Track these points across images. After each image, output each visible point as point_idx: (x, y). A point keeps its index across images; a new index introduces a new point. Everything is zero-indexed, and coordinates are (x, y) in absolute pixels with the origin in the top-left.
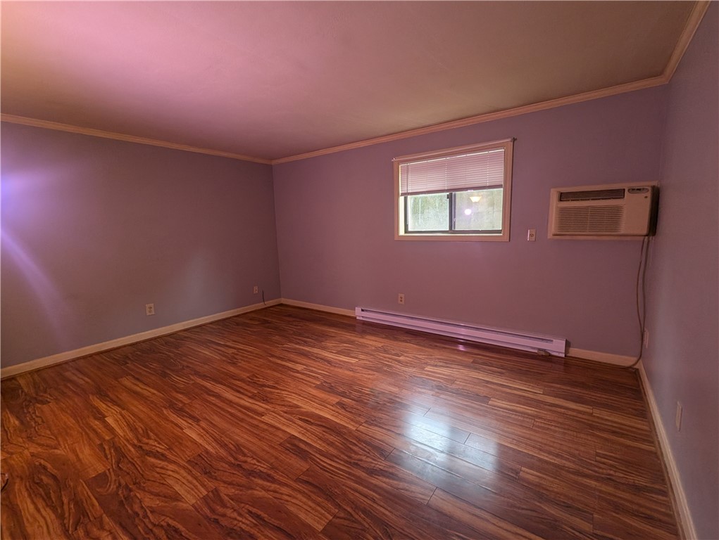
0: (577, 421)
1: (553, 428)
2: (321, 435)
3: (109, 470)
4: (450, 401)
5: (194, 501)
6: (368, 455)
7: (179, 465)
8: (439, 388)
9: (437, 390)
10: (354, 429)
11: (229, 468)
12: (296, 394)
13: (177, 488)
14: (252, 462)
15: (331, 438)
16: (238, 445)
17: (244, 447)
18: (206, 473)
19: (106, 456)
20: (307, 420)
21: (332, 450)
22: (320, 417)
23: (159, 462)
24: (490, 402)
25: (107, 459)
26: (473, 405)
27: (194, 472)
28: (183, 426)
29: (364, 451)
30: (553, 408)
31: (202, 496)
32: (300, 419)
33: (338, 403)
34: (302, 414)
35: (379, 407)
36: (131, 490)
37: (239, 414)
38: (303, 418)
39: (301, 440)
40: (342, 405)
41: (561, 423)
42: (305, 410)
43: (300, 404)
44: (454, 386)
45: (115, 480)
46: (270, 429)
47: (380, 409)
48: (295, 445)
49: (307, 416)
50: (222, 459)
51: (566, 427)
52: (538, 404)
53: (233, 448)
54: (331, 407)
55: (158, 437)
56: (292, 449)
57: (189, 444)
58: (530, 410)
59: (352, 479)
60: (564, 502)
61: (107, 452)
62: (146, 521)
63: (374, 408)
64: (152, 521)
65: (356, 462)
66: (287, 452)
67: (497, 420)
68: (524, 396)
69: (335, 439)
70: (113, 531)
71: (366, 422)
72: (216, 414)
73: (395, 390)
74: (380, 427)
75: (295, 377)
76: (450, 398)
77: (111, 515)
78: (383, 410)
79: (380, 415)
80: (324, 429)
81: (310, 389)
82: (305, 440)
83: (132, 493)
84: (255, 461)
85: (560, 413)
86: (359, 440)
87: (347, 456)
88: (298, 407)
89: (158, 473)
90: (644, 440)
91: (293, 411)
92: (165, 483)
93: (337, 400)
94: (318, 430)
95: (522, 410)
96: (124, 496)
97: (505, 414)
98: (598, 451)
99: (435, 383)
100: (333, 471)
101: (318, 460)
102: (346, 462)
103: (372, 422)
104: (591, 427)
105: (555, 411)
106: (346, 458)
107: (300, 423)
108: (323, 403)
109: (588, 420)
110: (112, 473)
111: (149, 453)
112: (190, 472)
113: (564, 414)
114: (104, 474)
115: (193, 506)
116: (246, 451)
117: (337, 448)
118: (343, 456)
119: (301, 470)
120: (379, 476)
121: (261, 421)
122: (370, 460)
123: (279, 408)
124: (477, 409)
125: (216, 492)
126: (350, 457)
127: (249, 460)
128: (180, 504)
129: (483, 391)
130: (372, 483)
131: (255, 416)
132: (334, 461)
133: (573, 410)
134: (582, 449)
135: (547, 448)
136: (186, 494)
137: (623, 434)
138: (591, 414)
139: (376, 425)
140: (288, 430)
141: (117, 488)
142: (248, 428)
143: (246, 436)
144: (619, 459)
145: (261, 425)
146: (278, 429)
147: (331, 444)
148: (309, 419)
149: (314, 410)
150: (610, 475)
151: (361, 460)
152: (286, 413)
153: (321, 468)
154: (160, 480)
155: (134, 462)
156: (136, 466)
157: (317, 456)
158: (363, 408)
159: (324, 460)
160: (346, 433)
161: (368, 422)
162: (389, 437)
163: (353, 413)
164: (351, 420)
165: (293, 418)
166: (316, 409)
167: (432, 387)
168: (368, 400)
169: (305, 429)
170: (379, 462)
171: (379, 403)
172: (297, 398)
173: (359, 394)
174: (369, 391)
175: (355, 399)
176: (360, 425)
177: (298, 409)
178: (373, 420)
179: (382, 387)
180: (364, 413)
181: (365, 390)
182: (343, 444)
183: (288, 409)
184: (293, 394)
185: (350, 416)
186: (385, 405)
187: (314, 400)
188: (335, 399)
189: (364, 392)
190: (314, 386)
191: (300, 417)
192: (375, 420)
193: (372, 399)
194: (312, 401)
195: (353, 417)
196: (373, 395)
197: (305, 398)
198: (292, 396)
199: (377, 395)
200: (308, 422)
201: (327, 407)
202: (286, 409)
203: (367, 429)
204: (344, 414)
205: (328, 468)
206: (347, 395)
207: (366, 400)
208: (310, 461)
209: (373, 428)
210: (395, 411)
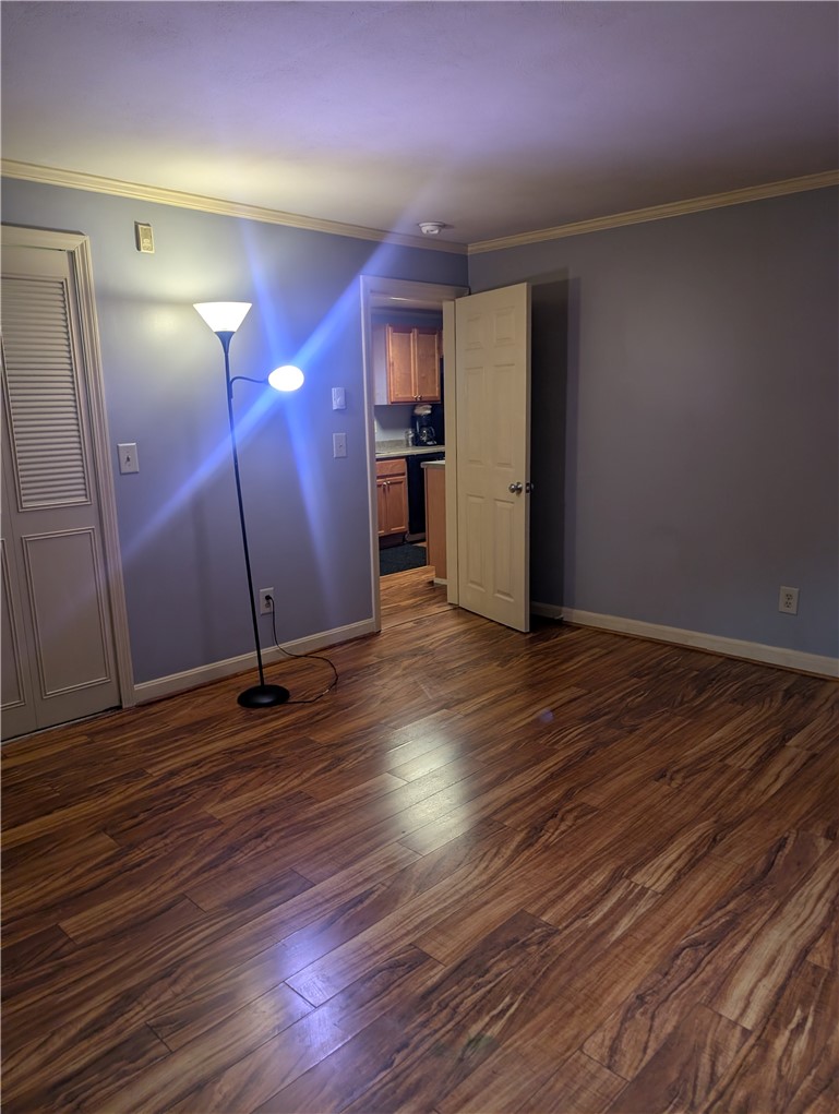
154: (657, 1037)
155: (699, 971)
156: (687, 978)
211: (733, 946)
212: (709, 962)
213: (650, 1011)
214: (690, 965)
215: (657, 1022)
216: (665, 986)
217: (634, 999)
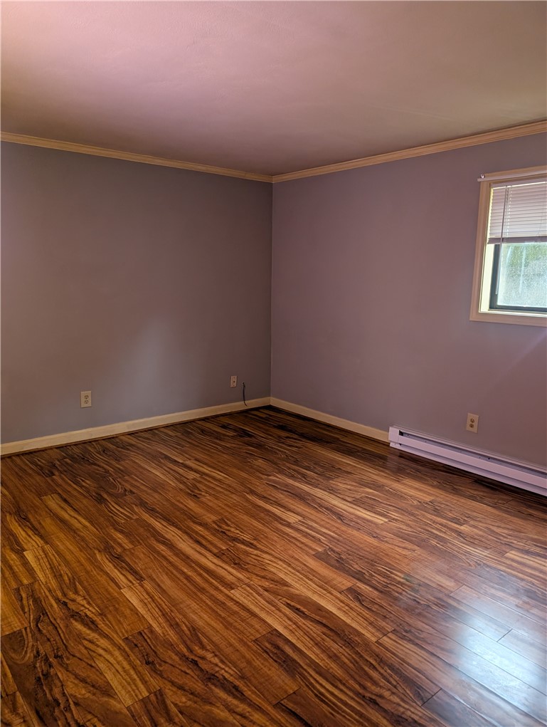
2: (319, 639)
3: (26, 629)
5: (129, 702)
6: (395, 690)
7: (114, 644)
8: (531, 595)
9: (525, 599)
10: (374, 639)
11: (180, 662)
12: (283, 561)
13: (109, 676)
14: (212, 660)
15: (335, 647)
16: (194, 630)
17: (203, 634)
18: (148, 663)
19: (23, 609)
20: (297, 609)
21: (339, 672)
22: (320, 609)
23: (88, 632)
25: (25, 613)
27: (133, 657)
28: (121, 584)
29: (389, 681)
31: (141, 698)
32: (288, 605)
33: (350, 590)
34: (292, 597)
35: (418, 610)
36: (51, 666)
37: (198, 579)
38: (292, 604)
39: (287, 641)
40: (357, 595)
42: (297, 592)
43: (288, 579)
45: (33, 645)
46: (243, 613)
47: (419, 614)
48: (278, 647)
49: (299, 602)
50: (171, 646)
53: (187, 632)
54: (339, 595)
55: (89, 595)
56: (272, 652)
57: (128, 612)
61: (25, 602)
62: (68, 715)
63: (410, 610)
64: (76, 718)
65: (374, 697)
66: (265, 655)
69: (341, 650)
70: (27, 718)
71: (394, 631)
72: (167, 574)
73: (449, 584)
74: (417, 645)
75: (285, 533)
77: (26, 695)
78: (425, 617)
79: (420, 625)
80: (325, 630)
81: (306, 557)
82: (294, 641)
83: (52, 670)
84: (216, 660)
86: (381, 661)
87: (360, 685)
88: (285, 584)
89: (86, 648)
91: (277, 588)
92: (93, 664)
93: (349, 585)
94: (316, 630)
96: (42, 671)
99: (523, 584)
100: (330, 701)
101: (312, 681)
102: (358, 694)
103: (404, 633)
106: (357, 687)
107: (288, 611)
108: (325, 585)
110: (30, 635)
111: (75, 615)
112: (127, 657)
114: (20, 631)
115: (128, 709)
116: (205, 640)
117: (343, 666)
118: (351, 682)
119: (286, 692)
121: (228, 596)
123: (256, 581)
125: (160, 694)
126: (364, 688)
127: (209, 656)
128: (112, 702)
131: (220, 587)
132: (336, 687)
136: (120, 688)
139: (410, 641)
140: (269, 620)
141: (35, 657)
142: (209, 603)
143: (205, 616)
145: (230, 604)
146: (254, 615)
147: (334, 657)
148: (302, 609)
149: (310, 594)
151: (381, 696)
152: (267, 591)
153: (316, 695)
154: (87, 658)
155: (57, 625)
156: (58, 631)
157: (311, 673)
158: (391, 606)
159: (321, 682)
160: (359, 643)
161: (398, 632)
162: (433, 667)
163: (373, 611)
164: (370, 624)
165: (277, 601)
166: (315, 592)
167: (518, 590)
168: (401, 594)
169: (294, 624)
170: (413, 706)
171: (419, 602)
172: (284, 568)
173: (385, 580)
174: (403, 578)
175: (379, 588)
176: (385, 635)
177: (286, 588)
178: (406, 631)
179: (427, 576)
180: (392, 615)
181: (397, 575)
182: (353, 661)
183: (271, 586)
184: (280, 562)
185: (368, 616)
186: (429, 608)
187: (311, 577)
188: (345, 582)
189: (394, 579)
190: (314, 553)
191: (289, 602)
192: (410, 631)
193: (407, 592)
194: (308, 578)
195: (372, 619)
196: (409, 586)
197: (298, 571)
198: (278, 564)
199: (416, 587)
200: (299, 613)
201: (332, 594)
202: (267, 584)
203: (395, 644)
204: (359, 610)
205: (327, 698)
206: (365, 578)
207: (397, 592)
208: (299, 680)
209: (405, 645)
210: (446, 621)
211: (52, 606)
212: (55, 619)
213: (68, 655)
214: (51, 628)
215: (78, 655)
216: (56, 643)
217: (55, 660)
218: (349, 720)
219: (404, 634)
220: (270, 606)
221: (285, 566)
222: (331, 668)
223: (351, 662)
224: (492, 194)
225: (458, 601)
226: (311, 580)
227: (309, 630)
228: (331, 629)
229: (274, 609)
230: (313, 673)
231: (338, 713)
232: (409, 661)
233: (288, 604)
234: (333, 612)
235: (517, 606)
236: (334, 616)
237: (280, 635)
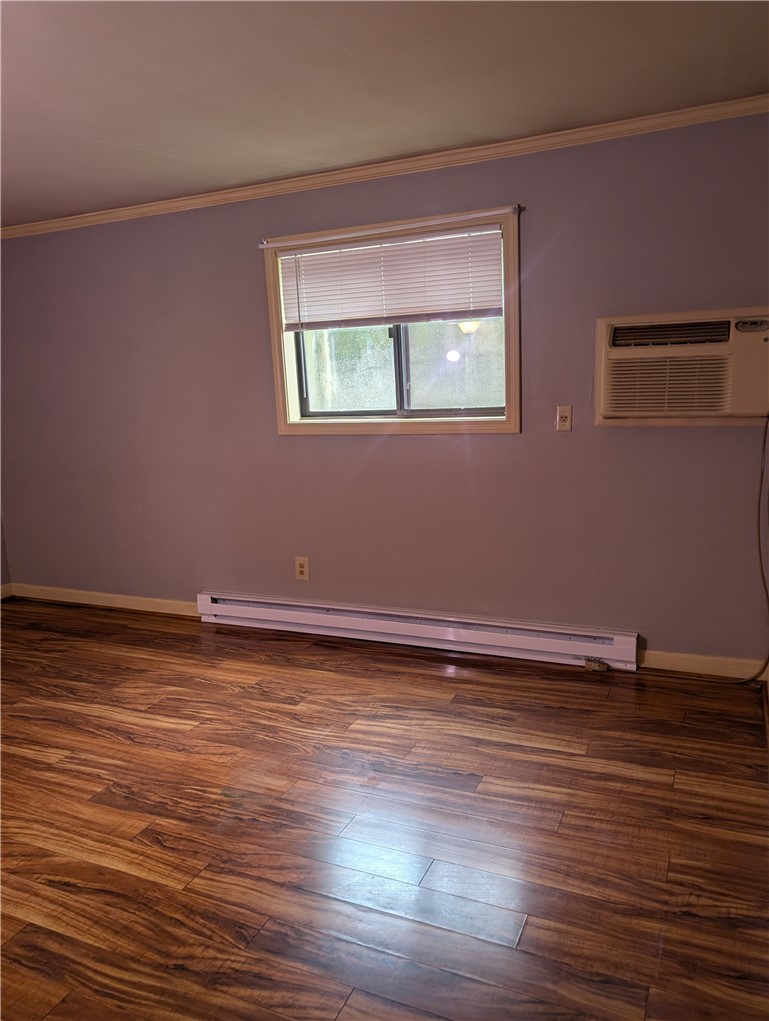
0: (645, 804)
1: (596, 825)
2: (99, 914)
4: (396, 793)
6: (209, 942)
8: (378, 767)
9: (372, 774)
10: (180, 887)
12: (43, 823)
15: (124, 917)
20: (66, 884)
21: (126, 946)
22: (100, 871)
24: (481, 787)
26: (445, 797)
29: (202, 934)
30: (602, 784)
32: (51, 883)
33: (145, 832)
34: (55, 869)
35: (241, 829)
38: (57, 878)
39: (50, 934)
40: (154, 836)
41: (613, 814)
42: (65, 860)
43: (50, 846)
44: (409, 760)
47: (243, 833)
48: (34, 948)
49: (68, 873)
51: (622, 819)
52: (573, 777)
54: (128, 844)
56: (25, 957)
58: (558, 793)
59: (169, 1005)
60: (598, 974)
63: (230, 833)
65: (180, 962)
66: (15, 967)
67: (491, 823)
68: (547, 765)
69: (133, 917)
71: (209, 867)
73: (279, 783)
74: (240, 874)
75: (42, 781)
76: (397, 788)
78: (250, 835)
79: (242, 847)
80: (108, 899)
81: (79, 807)
82: (60, 930)
85: (613, 791)
86: (190, 911)
87: (160, 952)
88: (44, 853)
90: (758, 827)
91: (31, 865)
93: (143, 825)
94: (93, 904)
95: (542, 795)
97: (507, 808)
98: (672, 860)
99: (369, 757)
100: (118, 991)
101: (90, 974)
102: (158, 966)
103: (226, 864)
104: (668, 812)
105: (605, 789)
106: (157, 958)
107: (49, 891)
108: (108, 836)
109: (663, 799)
113: (621, 792)
117: (137, 938)
118: (149, 954)
119: (49, 1004)
120: (228, 985)
122: (212, 953)
124: (453, 805)
126: (167, 955)
129: (467, 762)
130: (213, 1005)
132: (127, 969)
133: (638, 782)
134: (645, 860)
135: (583, 868)
137: (721, 819)
138: (670, 787)
139: (231, 872)
140: (19, 915)
144: (709, 871)
147: (124, 931)
148: (72, 881)
149: (84, 857)
150: (689, 905)
151: (191, 957)
152: (14, 873)
153: (96, 991)
157: (89, 964)
158: (204, 835)
159: (104, 971)
160: (159, 899)
161: (213, 866)
162: (259, 894)
163: (179, 850)
164: (175, 868)
165: (31, 883)
166: (92, 852)
167: (363, 766)
168: (218, 816)
169: (61, 906)
170: (233, 954)
171: (241, 819)
172: (43, 832)
173: (196, 804)
174: (220, 794)
175: (187, 817)
176: (195, 876)
177: (45, 860)
178: (225, 862)
179: (252, 782)
180: (205, 847)
181: (212, 793)
182: (151, 926)
183: (22, 863)
184: (36, 826)
185: (172, 859)
186: (256, 823)
187: (86, 831)
188: (137, 823)
189: (209, 798)
190: (90, 797)
191: (51, 878)
192: (230, 860)
193: (225, 811)
194: (82, 835)
195: (178, 861)
196: (228, 803)
197: (66, 830)
198: (32, 829)
199: (239, 800)
200: (67, 888)
201: (119, 846)
202: (16, 863)
203: (210, 882)
204: (158, 855)
205: (113, 989)
206: (167, 809)
207: (213, 815)
208: (71, 980)
209: (225, 880)
210: (277, 832)
218: (146, 1005)
219: (222, 866)
220: (20, 893)
221: (44, 828)
222: (120, 946)
223: (149, 928)
224: (280, 266)
225: (292, 802)
226: (86, 836)
227: (84, 907)
228: (118, 895)
229: (26, 895)
230: (90, 963)
231: (130, 1002)
232: (229, 898)
233: (50, 881)
234: (121, 869)
235: (361, 785)
236: (122, 875)
237: (37, 929)
